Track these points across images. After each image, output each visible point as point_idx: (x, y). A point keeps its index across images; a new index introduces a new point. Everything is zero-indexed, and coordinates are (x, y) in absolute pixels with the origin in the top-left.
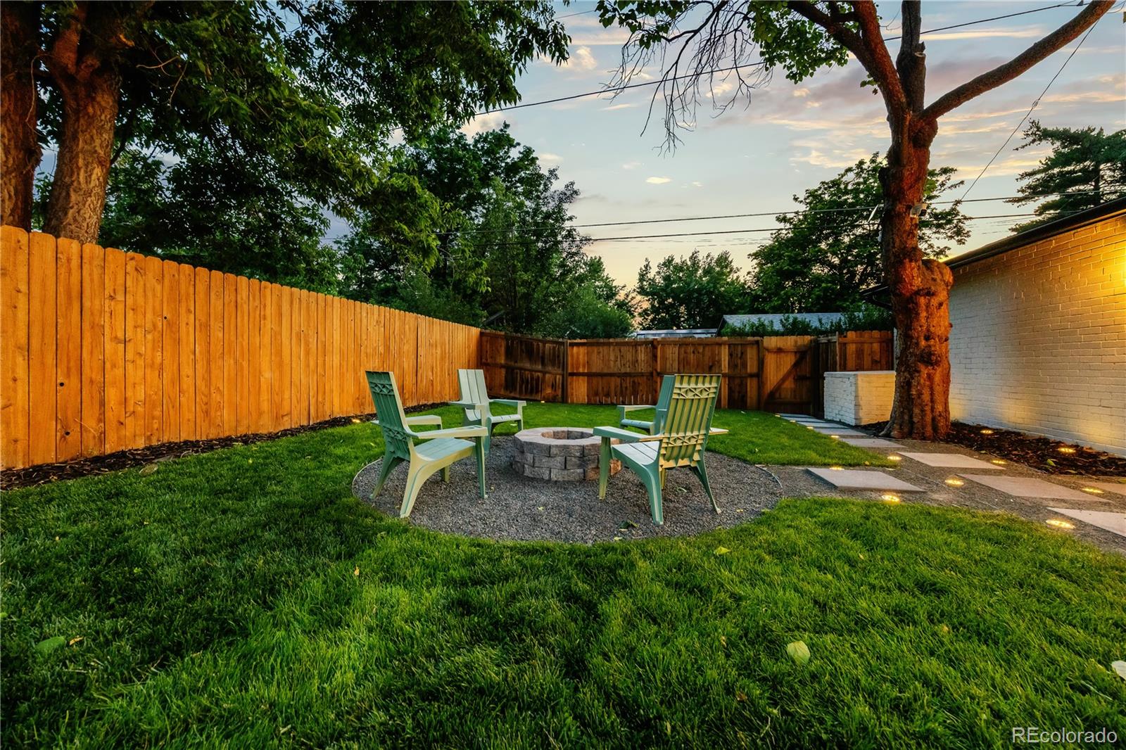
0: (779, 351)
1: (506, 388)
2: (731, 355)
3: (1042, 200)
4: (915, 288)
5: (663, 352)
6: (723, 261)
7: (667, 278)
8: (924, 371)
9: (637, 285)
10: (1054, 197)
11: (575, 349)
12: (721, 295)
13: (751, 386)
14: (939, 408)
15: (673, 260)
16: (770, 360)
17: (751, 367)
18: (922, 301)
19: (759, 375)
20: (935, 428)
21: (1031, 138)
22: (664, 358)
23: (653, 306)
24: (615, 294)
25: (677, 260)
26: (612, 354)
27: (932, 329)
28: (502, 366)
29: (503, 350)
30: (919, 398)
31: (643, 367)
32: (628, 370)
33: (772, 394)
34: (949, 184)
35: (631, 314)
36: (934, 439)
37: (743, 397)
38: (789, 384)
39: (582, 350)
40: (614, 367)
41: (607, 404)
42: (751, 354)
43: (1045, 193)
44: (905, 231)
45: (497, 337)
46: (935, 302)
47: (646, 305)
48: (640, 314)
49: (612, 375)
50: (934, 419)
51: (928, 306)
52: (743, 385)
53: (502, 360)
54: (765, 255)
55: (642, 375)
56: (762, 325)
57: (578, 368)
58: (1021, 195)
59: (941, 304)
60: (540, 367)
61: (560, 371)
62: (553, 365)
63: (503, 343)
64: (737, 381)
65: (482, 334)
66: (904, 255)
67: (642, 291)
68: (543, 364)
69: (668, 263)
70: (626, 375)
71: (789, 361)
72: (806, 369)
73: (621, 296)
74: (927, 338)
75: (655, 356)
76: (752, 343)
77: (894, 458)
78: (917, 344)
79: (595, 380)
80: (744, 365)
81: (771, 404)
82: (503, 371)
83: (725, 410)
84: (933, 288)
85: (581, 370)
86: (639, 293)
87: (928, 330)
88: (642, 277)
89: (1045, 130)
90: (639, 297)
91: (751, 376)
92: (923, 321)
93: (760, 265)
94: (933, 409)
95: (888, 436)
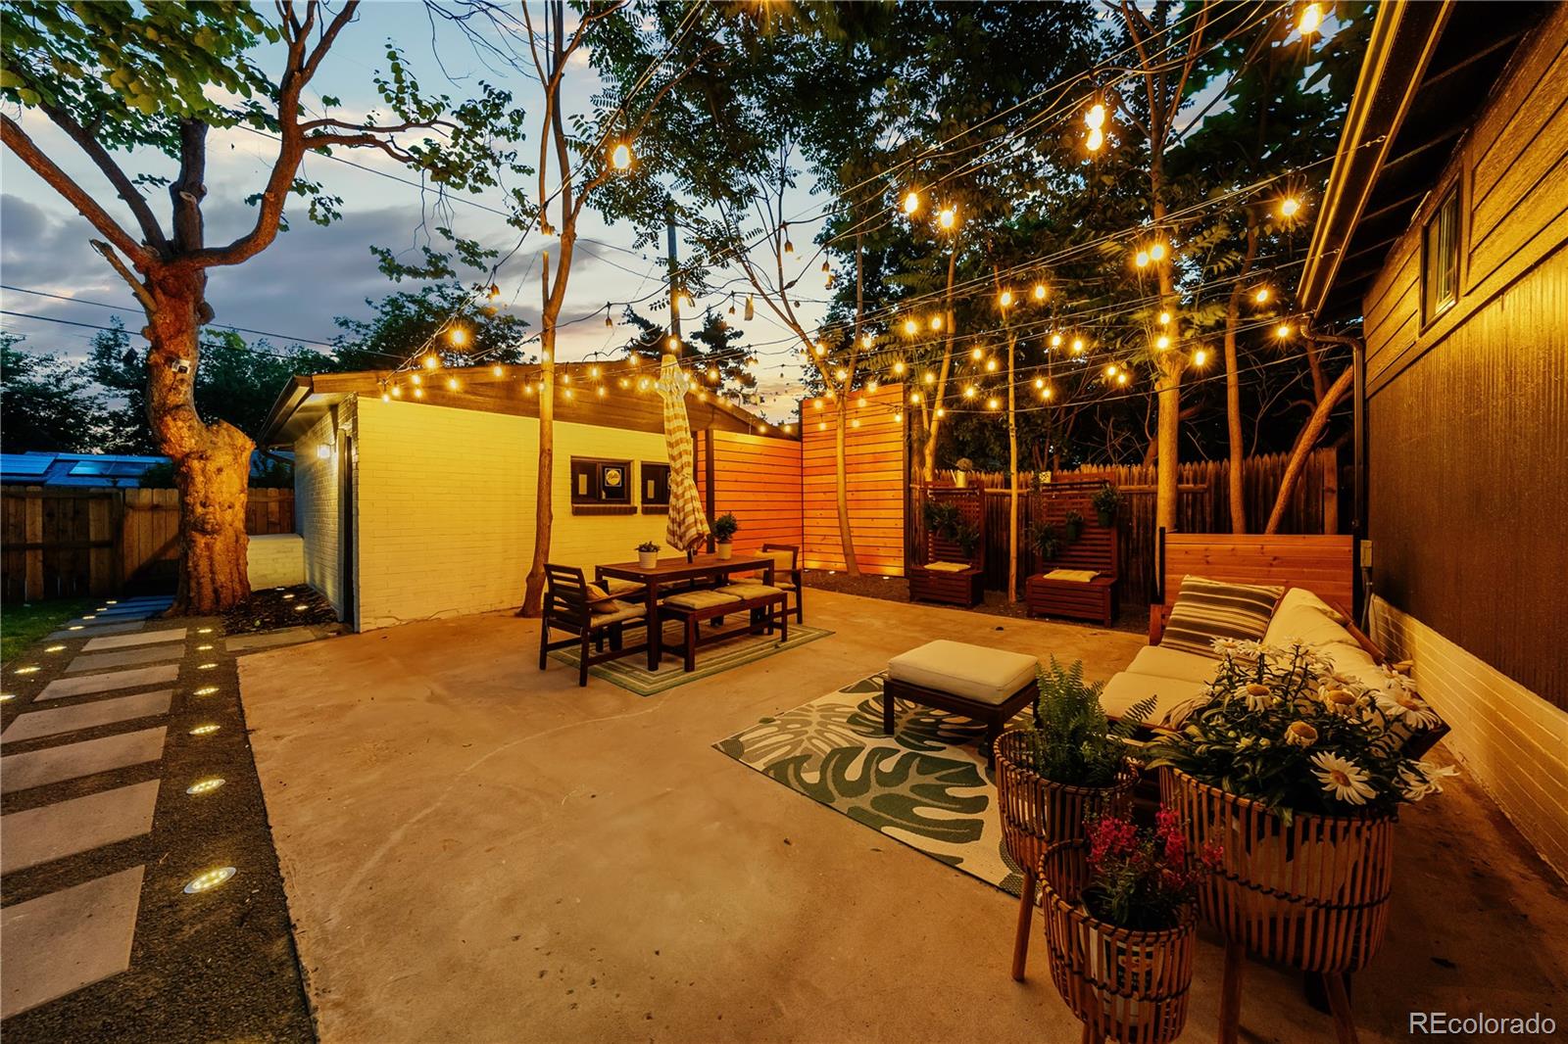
4: (187, 450)
8: (201, 540)
13: (98, 560)
16: (138, 522)
17: (98, 533)
18: (196, 464)
19: (113, 544)
27: (211, 496)
30: (196, 570)
33: (144, 570)
37: (82, 579)
42: (98, 513)
44: (165, 385)
46: (211, 467)
50: (215, 591)
51: (203, 471)
52: (79, 560)
59: (220, 470)
64: (65, 554)
66: (165, 411)
71: (175, 523)
74: (204, 505)
76: (95, 497)
78: (193, 512)
80: (81, 530)
84: (209, 452)
87: (207, 497)
91: (99, 545)
92: (200, 486)
94: (213, 581)
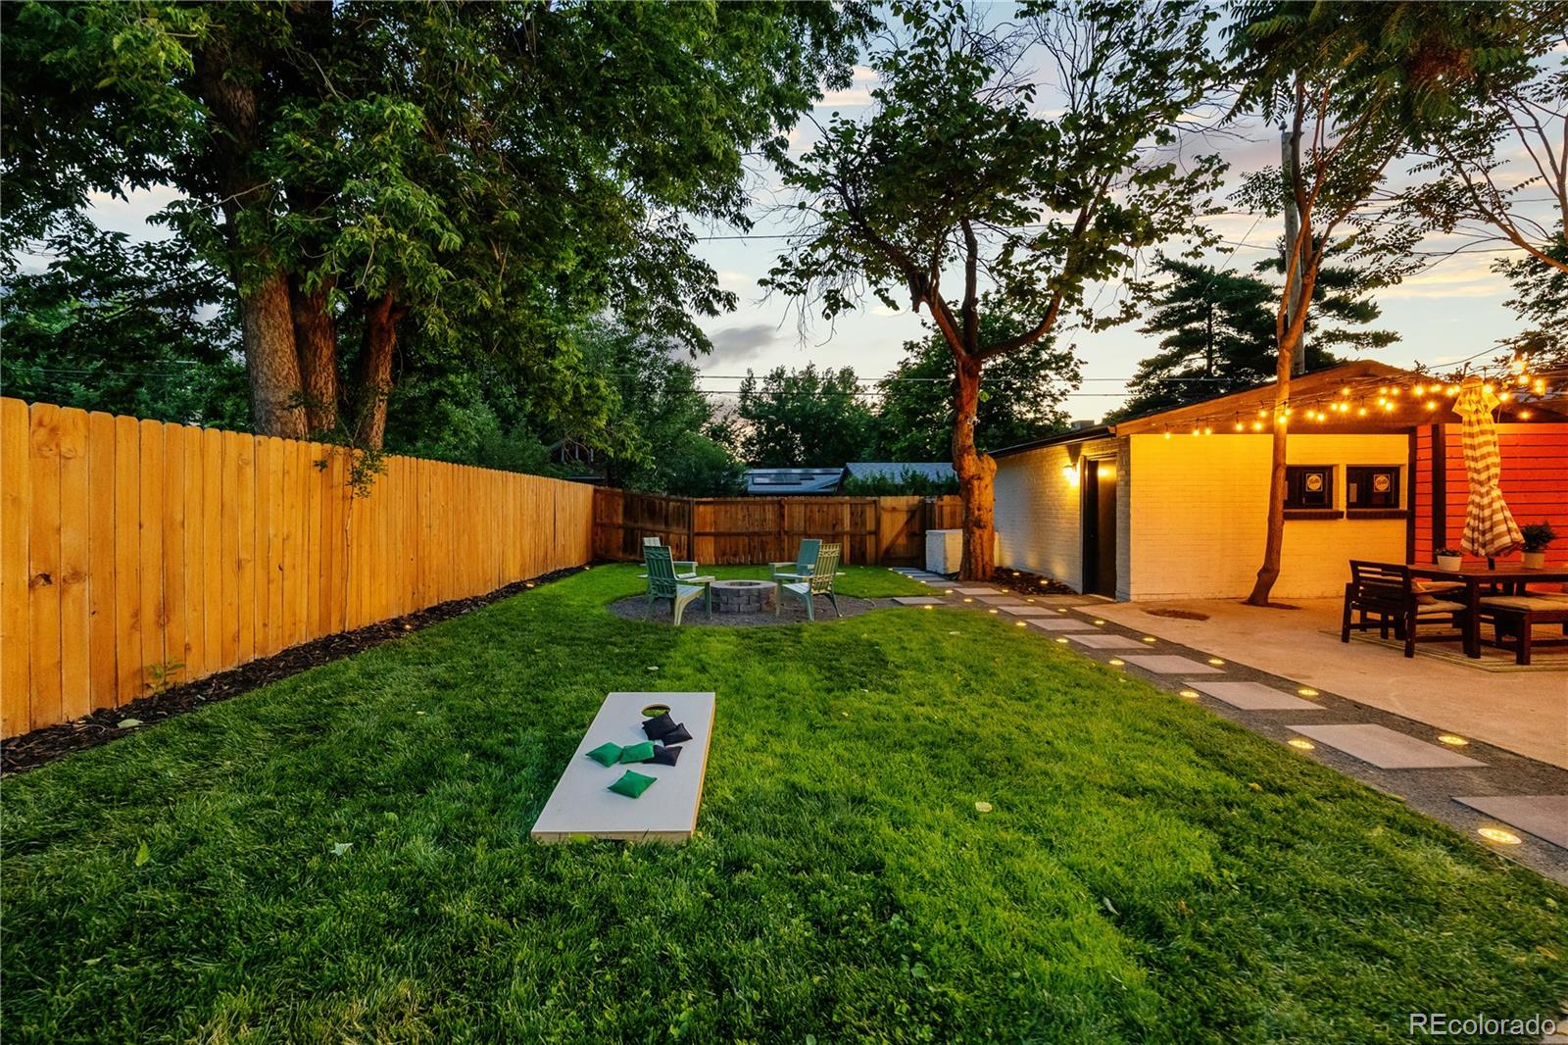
0: (894, 509)
1: (625, 551)
2: (852, 514)
3: (1167, 334)
4: (972, 474)
5: (790, 510)
6: (847, 375)
7: (776, 396)
8: (978, 532)
9: (739, 405)
10: (1175, 332)
11: (701, 508)
12: (844, 424)
13: (870, 542)
14: (987, 558)
15: (783, 372)
16: (886, 518)
17: (870, 526)
18: (976, 483)
19: (876, 533)
20: (984, 573)
21: (1156, 267)
22: (791, 517)
23: (760, 433)
24: (710, 416)
25: (788, 374)
26: (739, 512)
28: (620, 527)
29: (620, 510)
30: (975, 552)
31: (770, 526)
32: (756, 529)
33: (888, 550)
34: (1064, 326)
35: (731, 443)
36: (983, 580)
37: (864, 554)
38: (902, 541)
39: (710, 509)
40: (742, 525)
41: (735, 565)
42: (870, 513)
43: (1168, 327)
44: (965, 434)
45: (613, 495)
46: (983, 484)
47: (750, 431)
48: (743, 444)
49: (739, 534)
50: (983, 566)
52: (863, 542)
53: (620, 520)
54: (893, 386)
55: (770, 533)
56: (883, 478)
57: (704, 527)
58: (1148, 327)
59: (987, 486)
60: (663, 527)
61: (685, 531)
62: (678, 525)
63: (621, 502)
64: (858, 538)
65: (595, 491)
66: (964, 450)
67: (745, 412)
68: (666, 524)
69: (778, 376)
70: (755, 534)
71: (902, 518)
72: (916, 528)
73: (717, 419)
74: (978, 509)
75: (782, 516)
76: (870, 503)
77: (949, 592)
78: (974, 513)
79: (722, 541)
80: (864, 524)
81: (888, 559)
82: (621, 533)
83: (846, 566)
84: (982, 474)
85: (708, 530)
86: (742, 415)
87: (980, 504)
88: (745, 393)
89: (1167, 261)
90: (741, 421)
91: (870, 533)
93: (887, 397)
94: (983, 559)
95: (957, 580)
